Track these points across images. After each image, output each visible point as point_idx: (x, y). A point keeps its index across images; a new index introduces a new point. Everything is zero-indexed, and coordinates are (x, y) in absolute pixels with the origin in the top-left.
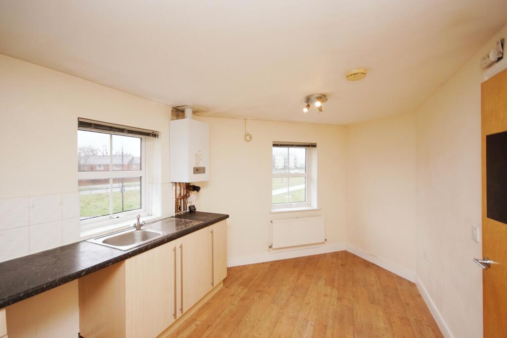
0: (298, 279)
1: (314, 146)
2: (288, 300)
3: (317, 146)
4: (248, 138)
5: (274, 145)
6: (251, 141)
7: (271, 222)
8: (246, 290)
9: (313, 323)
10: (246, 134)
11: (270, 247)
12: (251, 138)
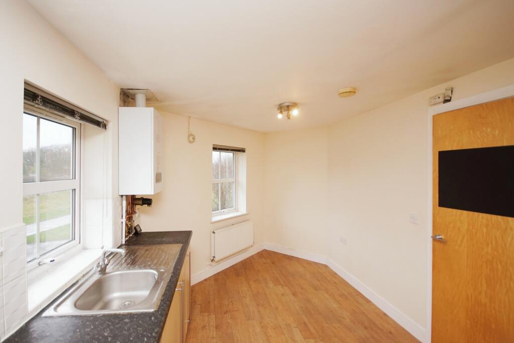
0: (250, 287)
1: (243, 151)
2: (259, 312)
3: (246, 150)
4: (191, 139)
5: (215, 149)
6: (193, 143)
7: (214, 233)
8: (213, 316)
9: (295, 325)
10: (190, 134)
11: (212, 260)
12: (194, 139)
